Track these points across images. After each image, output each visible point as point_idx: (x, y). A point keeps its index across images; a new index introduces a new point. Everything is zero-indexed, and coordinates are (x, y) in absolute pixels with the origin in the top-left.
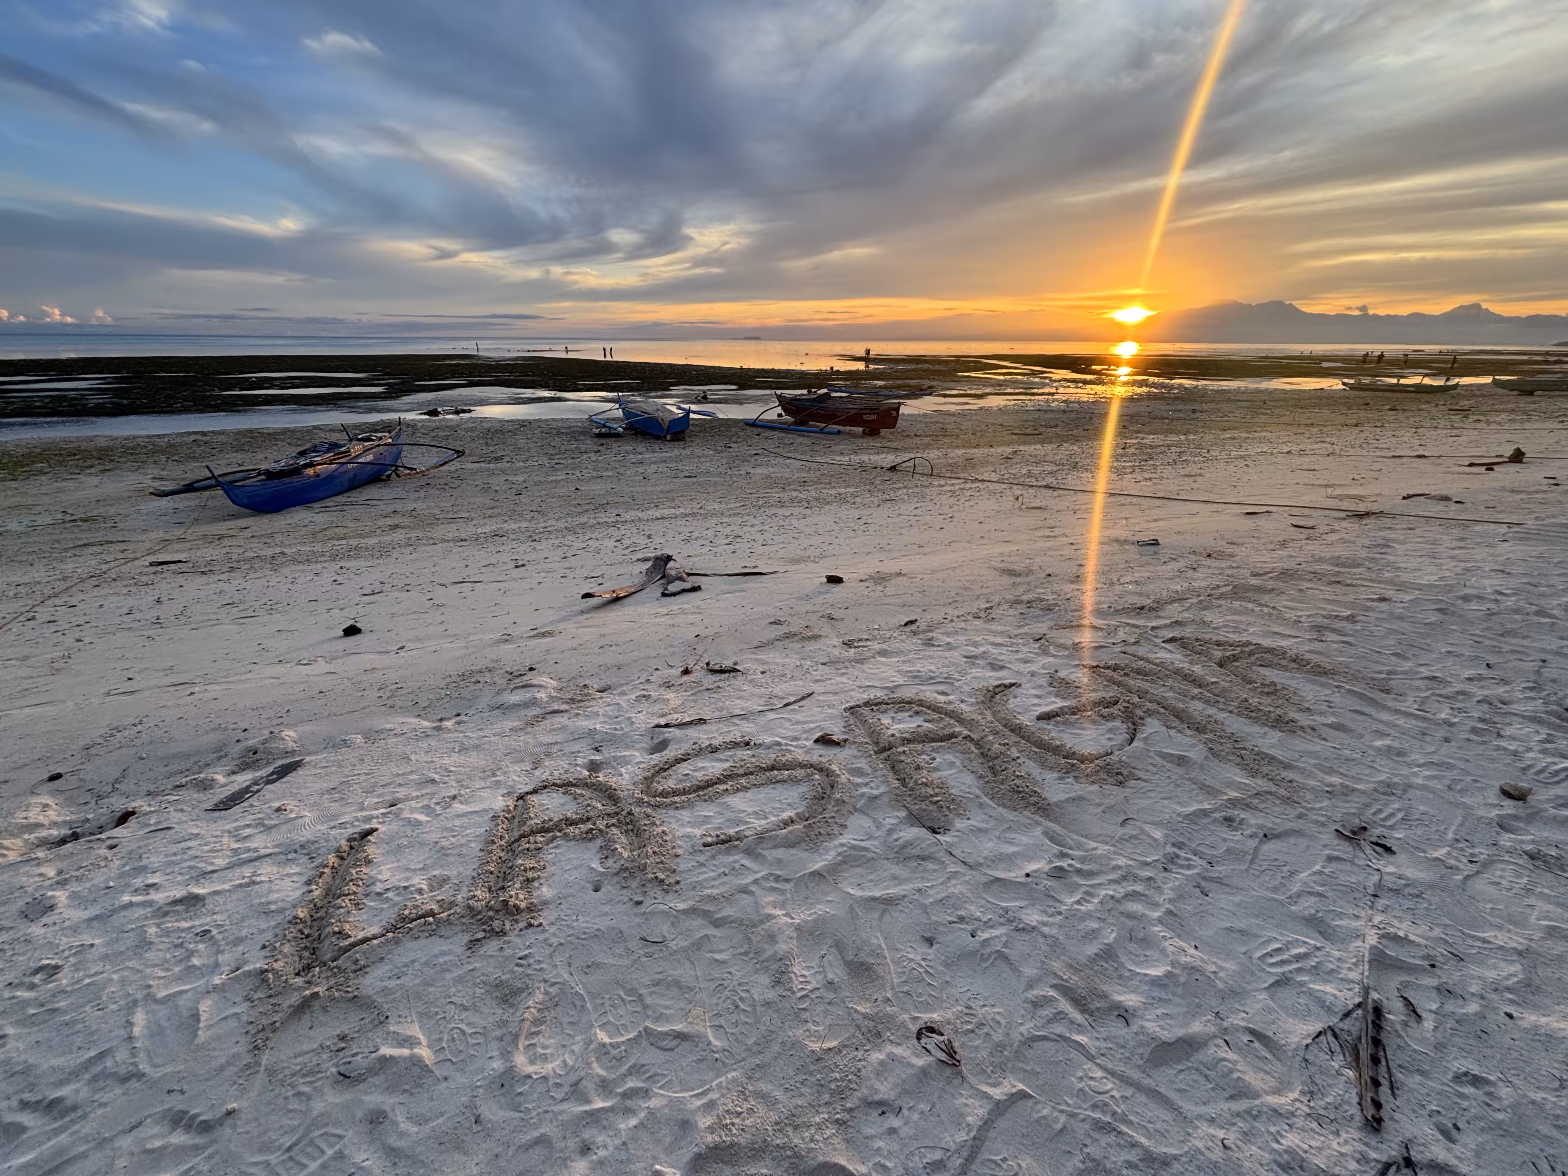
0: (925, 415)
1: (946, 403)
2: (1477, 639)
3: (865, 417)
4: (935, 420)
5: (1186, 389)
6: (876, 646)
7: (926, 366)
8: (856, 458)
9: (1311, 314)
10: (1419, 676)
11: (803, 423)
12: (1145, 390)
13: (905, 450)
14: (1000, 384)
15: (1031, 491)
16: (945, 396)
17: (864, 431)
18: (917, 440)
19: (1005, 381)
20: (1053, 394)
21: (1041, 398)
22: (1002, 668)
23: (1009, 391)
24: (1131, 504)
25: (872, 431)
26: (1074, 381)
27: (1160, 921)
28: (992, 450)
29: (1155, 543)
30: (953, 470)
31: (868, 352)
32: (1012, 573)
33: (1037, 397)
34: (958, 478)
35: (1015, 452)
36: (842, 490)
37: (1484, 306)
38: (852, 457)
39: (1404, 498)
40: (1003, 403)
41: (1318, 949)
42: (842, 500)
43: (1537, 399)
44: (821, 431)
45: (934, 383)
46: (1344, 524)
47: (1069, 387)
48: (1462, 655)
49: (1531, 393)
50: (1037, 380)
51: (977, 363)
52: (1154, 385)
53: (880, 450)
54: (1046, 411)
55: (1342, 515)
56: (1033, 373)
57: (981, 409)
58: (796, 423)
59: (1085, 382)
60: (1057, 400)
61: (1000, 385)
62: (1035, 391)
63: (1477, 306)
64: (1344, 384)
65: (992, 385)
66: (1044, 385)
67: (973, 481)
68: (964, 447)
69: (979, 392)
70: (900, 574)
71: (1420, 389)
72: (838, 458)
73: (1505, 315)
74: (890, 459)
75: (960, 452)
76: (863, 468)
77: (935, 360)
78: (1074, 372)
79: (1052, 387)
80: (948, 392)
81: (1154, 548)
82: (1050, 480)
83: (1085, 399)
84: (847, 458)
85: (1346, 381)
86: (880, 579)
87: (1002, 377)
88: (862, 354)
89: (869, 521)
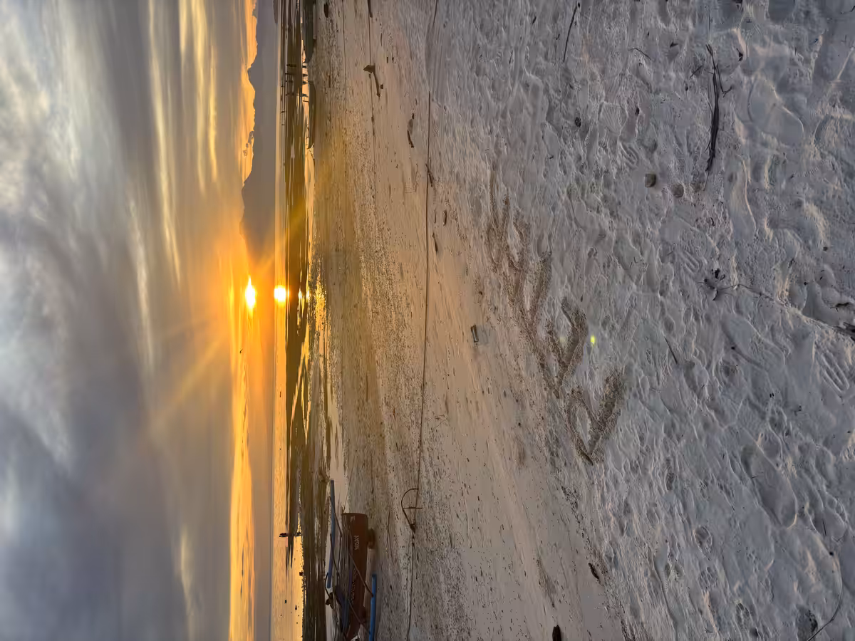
0: (350, 479)
1: (336, 457)
2: (531, 158)
3: (357, 547)
4: (355, 470)
5: (316, 254)
6: (628, 617)
7: (298, 475)
8: (403, 562)
9: (253, 168)
10: (569, 201)
11: (365, 615)
12: (318, 285)
13: (389, 508)
14: (316, 405)
15: (428, 403)
16: (329, 457)
17: (371, 547)
18: (378, 492)
19: (313, 401)
20: (325, 360)
21: (328, 369)
22: (627, 504)
23: (322, 397)
24: (435, 329)
25: (370, 538)
26: (312, 341)
27: (836, 454)
28: (385, 423)
29: (474, 329)
30: (410, 467)
31: (283, 535)
32: (522, 457)
33: (329, 373)
34: (419, 464)
35: (387, 404)
36: (443, 586)
37: (249, 67)
38: (401, 565)
39: (412, 147)
40: (335, 404)
41: (818, 347)
42: (455, 590)
43: (319, 37)
44: (373, 595)
45: (316, 469)
46: (440, 190)
47: (318, 346)
48: (546, 170)
49: (315, 42)
50: (312, 373)
51: (295, 425)
52: (314, 277)
53: (392, 535)
54: (343, 367)
55: (431, 189)
56: (305, 375)
57: (341, 424)
58: (365, 623)
59: (313, 331)
60: (331, 357)
61: (318, 405)
62: (322, 375)
63: (249, 72)
64: (310, 147)
65: (317, 412)
66: (317, 367)
67: (422, 451)
68: (383, 448)
69: (324, 425)
70: (539, 562)
71: (312, 102)
72: (404, 582)
73: (256, 54)
74: (401, 528)
75: (389, 454)
76: (415, 557)
77: (292, 466)
78: (304, 341)
79: (318, 360)
80: (325, 454)
81: (479, 331)
82: (415, 383)
83: (329, 333)
84: (404, 572)
85: (307, 147)
86: (548, 586)
87: (309, 403)
88: (285, 540)
89: (479, 570)
